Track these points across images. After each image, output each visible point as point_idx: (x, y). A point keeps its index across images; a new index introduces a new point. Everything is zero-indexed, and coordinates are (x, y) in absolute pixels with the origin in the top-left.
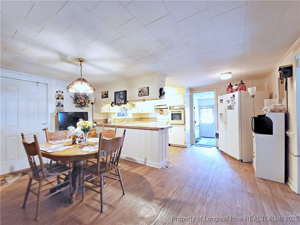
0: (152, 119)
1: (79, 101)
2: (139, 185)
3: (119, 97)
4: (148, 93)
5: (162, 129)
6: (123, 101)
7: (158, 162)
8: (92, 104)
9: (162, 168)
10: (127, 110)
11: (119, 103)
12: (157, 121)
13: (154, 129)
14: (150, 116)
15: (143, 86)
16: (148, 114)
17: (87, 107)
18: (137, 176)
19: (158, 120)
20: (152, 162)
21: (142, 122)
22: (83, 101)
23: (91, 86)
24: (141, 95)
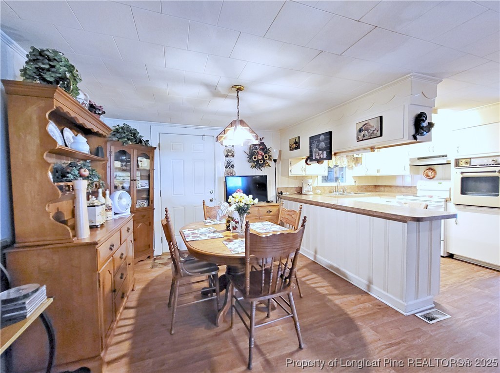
0: (403, 189)
1: (255, 158)
2: (341, 339)
3: (318, 146)
4: (379, 132)
5: (418, 220)
6: (325, 152)
7: (402, 298)
8: (275, 161)
9: (414, 315)
10: (344, 169)
11: (318, 157)
12: (415, 195)
13: (394, 217)
14: (399, 183)
15: (369, 115)
16: (394, 177)
17: (268, 167)
18: (341, 315)
19: (419, 193)
20: (385, 293)
21: (376, 195)
22: (260, 157)
23: (252, 131)
24: (364, 136)
